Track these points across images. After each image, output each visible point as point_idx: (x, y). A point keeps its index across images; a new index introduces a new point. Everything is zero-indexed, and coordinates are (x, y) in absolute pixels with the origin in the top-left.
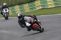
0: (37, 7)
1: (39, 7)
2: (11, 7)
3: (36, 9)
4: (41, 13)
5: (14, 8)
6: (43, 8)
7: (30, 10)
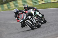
0: (40, 1)
1: (42, 2)
2: (14, 1)
3: (39, 3)
4: (46, 6)
5: (17, 3)
6: (46, 2)
7: (33, 4)
